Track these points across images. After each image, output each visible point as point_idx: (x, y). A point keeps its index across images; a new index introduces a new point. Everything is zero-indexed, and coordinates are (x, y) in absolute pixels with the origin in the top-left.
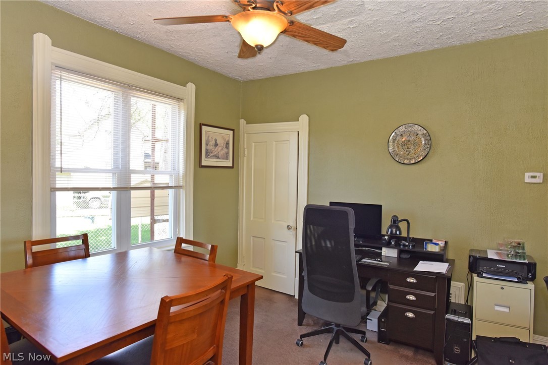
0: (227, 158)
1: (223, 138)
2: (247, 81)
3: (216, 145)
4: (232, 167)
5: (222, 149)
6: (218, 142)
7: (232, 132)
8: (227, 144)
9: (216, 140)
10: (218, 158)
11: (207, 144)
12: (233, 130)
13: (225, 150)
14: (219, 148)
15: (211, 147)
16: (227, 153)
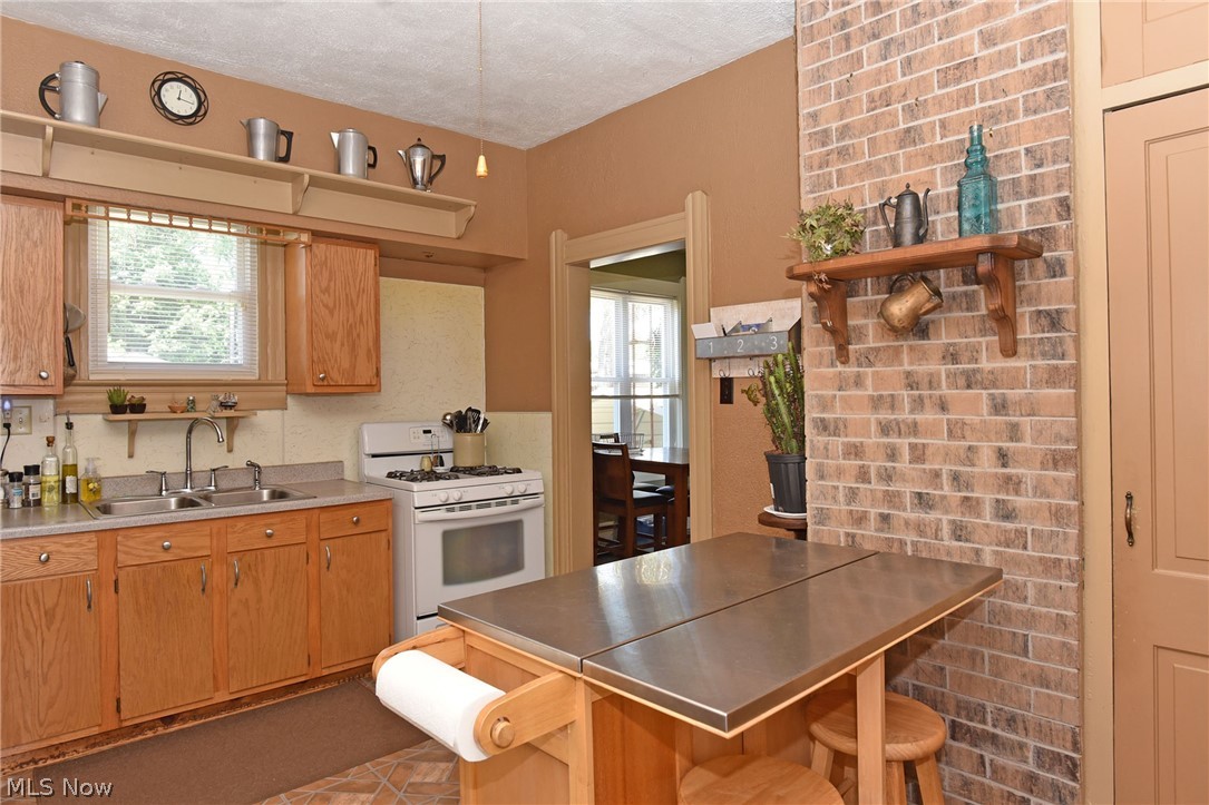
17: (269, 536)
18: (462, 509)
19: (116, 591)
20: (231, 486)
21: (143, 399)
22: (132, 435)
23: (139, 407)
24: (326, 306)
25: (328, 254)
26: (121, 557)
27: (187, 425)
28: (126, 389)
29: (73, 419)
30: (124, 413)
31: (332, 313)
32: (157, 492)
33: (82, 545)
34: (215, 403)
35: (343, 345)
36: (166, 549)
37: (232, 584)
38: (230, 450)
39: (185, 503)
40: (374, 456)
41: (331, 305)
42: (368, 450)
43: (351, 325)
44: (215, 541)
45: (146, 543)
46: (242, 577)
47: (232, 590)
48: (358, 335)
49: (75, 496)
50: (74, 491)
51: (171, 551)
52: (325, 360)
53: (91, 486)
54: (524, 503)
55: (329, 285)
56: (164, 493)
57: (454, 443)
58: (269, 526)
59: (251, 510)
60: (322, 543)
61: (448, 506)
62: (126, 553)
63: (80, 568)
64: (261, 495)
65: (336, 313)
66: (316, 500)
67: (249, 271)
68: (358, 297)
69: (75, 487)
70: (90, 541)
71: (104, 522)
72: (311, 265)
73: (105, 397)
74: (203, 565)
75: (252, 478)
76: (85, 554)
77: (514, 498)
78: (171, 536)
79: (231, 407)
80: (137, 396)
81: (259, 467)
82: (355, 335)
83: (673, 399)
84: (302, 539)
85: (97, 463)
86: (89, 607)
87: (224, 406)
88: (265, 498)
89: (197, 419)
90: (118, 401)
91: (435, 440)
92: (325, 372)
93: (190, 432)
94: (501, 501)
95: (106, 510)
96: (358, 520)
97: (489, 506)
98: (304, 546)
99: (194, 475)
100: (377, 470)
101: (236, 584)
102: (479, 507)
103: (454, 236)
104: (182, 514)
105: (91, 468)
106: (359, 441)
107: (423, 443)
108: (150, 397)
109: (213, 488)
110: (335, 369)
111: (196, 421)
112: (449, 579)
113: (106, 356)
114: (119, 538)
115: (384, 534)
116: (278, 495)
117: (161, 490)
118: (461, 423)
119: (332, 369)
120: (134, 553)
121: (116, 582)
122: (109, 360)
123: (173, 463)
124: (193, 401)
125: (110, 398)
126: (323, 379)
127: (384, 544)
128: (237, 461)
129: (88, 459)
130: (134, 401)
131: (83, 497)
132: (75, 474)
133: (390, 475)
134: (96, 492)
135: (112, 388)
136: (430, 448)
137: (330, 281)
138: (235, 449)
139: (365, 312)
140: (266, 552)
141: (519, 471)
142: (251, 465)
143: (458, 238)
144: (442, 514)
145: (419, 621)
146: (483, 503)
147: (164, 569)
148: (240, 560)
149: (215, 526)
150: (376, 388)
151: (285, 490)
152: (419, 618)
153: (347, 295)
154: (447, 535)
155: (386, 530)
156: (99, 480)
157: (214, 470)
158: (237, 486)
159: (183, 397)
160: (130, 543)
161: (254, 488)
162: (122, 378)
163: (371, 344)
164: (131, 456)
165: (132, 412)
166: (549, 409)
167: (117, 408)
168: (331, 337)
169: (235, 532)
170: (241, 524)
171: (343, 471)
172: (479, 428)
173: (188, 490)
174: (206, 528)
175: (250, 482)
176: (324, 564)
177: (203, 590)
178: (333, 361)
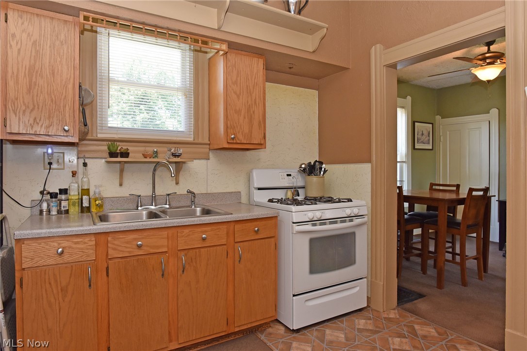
0: (429, 143)
1: (426, 129)
2: (441, 89)
3: (423, 134)
4: (432, 150)
5: (426, 137)
6: (424, 132)
7: (431, 125)
8: (429, 134)
9: (422, 131)
10: (424, 143)
11: (418, 135)
12: (432, 124)
13: (428, 138)
14: (424, 137)
15: (419, 136)
16: (429, 140)
17: (204, 239)
18: (321, 224)
19: (108, 276)
20: (178, 205)
21: (128, 149)
22: (122, 171)
23: (125, 154)
24: (235, 93)
25: (236, 60)
26: (111, 252)
27: (152, 166)
28: (118, 143)
29: (87, 161)
30: (117, 157)
31: (238, 97)
32: (135, 207)
33: (85, 243)
34: (169, 153)
35: (245, 118)
36: (139, 247)
37: (180, 272)
38: (177, 183)
39: (152, 215)
40: (259, 189)
41: (238, 93)
42: (256, 185)
43: (249, 106)
44: (170, 242)
45: (127, 243)
46: (187, 266)
47: (181, 275)
48: (254, 112)
49: (88, 209)
50: (88, 205)
51: (143, 248)
52: (234, 127)
53: (97, 202)
54: (357, 221)
55: (237, 79)
56: (139, 208)
57: (306, 182)
58: (204, 232)
59: (193, 221)
60: (236, 244)
61: (313, 222)
62: (114, 249)
63: (84, 258)
64: (195, 211)
65: (241, 97)
66: (232, 215)
67: (188, 75)
68: (254, 88)
69: (88, 203)
70: (90, 241)
71: (101, 227)
72: (226, 66)
73: (106, 148)
74: (163, 258)
75: (190, 200)
76: (87, 249)
77: (350, 218)
78: (143, 238)
79: (178, 156)
80: (125, 148)
81: (194, 194)
82: (252, 112)
83: (402, 163)
84: (224, 241)
85: (101, 189)
86: (90, 286)
87: (174, 155)
88: (198, 214)
89: (159, 162)
90: (113, 150)
91: (295, 180)
92: (234, 135)
93: (155, 170)
94: (343, 220)
95: (103, 218)
96: (258, 230)
97: (336, 222)
98: (225, 246)
99: (156, 197)
100: (262, 197)
101: (183, 271)
102: (331, 223)
103: (311, 51)
104: (149, 223)
105: (97, 191)
106: (249, 179)
107: (286, 182)
108: (131, 149)
109: (167, 206)
110: (240, 133)
111: (158, 163)
112: (313, 271)
113: (107, 124)
114: (109, 239)
115: (273, 239)
116: (206, 212)
117: (138, 207)
118: (311, 170)
119: (239, 133)
120: (119, 249)
121: (107, 269)
122: (109, 125)
123: (145, 190)
124: (156, 152)
125: (109, 148)
126: (233, 139)
127: (273, 247)
128: (181, 190)
129: (95, 186)
130: (122, 150)
131: (93, 210)
132: (89, 195)
133: (271, 201)
134: (100, 206)
135: (110, 143)
136: (291, 185)
137: (237, 77)
138: (180, 182)
139: (257, 97)
140: (202, 250)
141: (350, 200)
142: (189, 192)
143: (314, 52)
144: (309, 227)
145: (294, 298)
146: (333, 221)
147: (138, 260)
148: (186, 255)
149: (171, 232)
150: (263, 146)
151: (210, 208)
152: (294, 296)
153: (247, 86)
154: (312, 241)
155: (274, 237)
156: (102, 199)
157: (168, 195)
158: (181, 205)
159: (150, 149)
160: (116, 242)
161: (190, 206)
162: (116, 137)
163: (261, 118)
164: (121, 185)
165: (122, 157)
166: (369, 161)
167: (112, 154)
168: (238, 112)
169: (183, 236)
170: (186, 231)
171: (240, 198)
172: (322, 173)
173: (153, 207)
174: (165, 233)
175: (189, 203)
176: (237, 259)
177: (163, 275)
178: (239, 127)
